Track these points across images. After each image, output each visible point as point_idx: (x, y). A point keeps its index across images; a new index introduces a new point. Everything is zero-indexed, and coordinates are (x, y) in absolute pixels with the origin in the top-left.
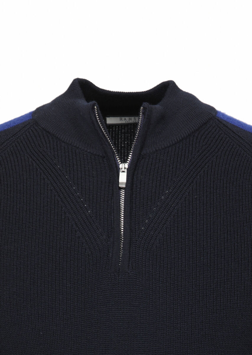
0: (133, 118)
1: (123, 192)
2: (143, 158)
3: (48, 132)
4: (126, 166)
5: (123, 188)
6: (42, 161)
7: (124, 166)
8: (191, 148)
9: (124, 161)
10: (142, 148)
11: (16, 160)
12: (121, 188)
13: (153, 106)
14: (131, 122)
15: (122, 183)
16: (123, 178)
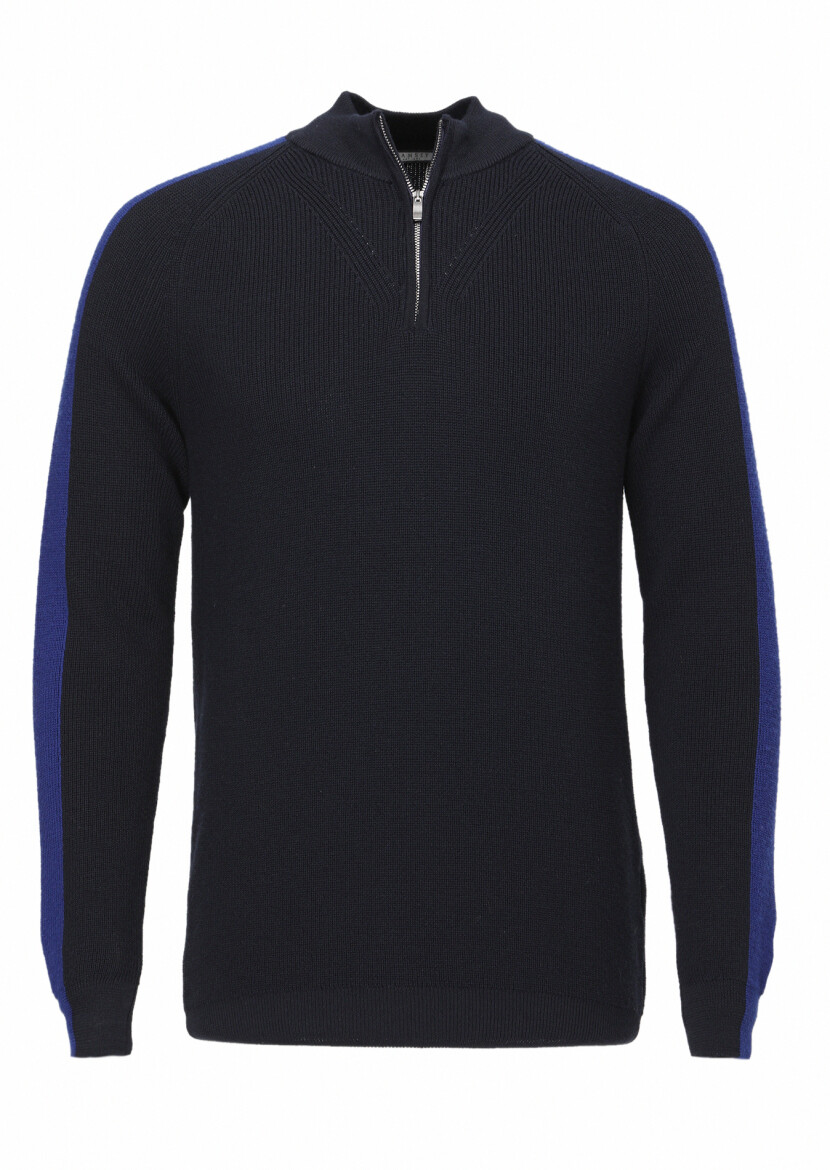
0: (413, 154)
1: (417, 229)
2: (443, 185)
3: (313, 154)
4: (422, 193)
5: (418, 222)
6: (305, 189)
7: (418, 195)
8: (506, 175)
9: (418, 187)
10: (442, 172)
11: (270, 188)
12: (415, 222)
13: (457, 120)
14: (411, 159)
15: (418, 213)
16: (418, 208)
